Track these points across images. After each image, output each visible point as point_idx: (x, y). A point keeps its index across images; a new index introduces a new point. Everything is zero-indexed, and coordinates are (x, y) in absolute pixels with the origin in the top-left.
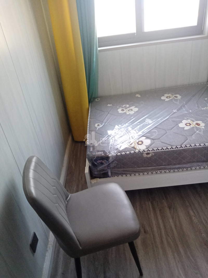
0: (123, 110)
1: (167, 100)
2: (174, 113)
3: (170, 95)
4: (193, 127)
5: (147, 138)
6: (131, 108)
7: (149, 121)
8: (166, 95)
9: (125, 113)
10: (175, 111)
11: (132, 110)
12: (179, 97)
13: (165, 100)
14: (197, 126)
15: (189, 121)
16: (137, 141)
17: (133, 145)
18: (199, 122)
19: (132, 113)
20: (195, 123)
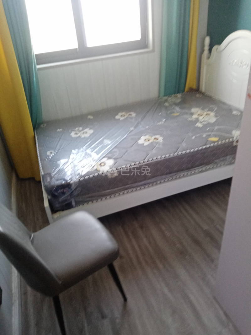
0: (76, 134)
1: (122, 118)
3: (123, 113)
6: (85, 130)
7: (107, 142)
8: (120, 114)
9: (80, 136)
10: (132, 129)
11: (86, 133)
12: (134, 115)
13: (119, 119)
14: (155, 141)
15: (147, 137)
18: (157, 136)
19: (87, 135)
20: (153, 137)
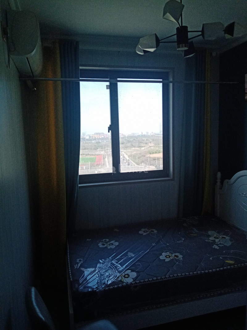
0: (104, 245)
1: (145, 234)
2: (154, 246)
3: (146, 229)
4: (172, 259)
5: (132, 271)
6: (112, 242)
7: (131, 254)
8: (143, 230)
9: (106, 247)
10: (154, 245)
11: (112, 244)
12: (155, 231)
13: (143, 234)
14: (175, 257)
15: (168, 253)
16: (123, 274)
17: (120, 279)
18: (177, 254)
19: (113, 247)
20: (173, 255)
